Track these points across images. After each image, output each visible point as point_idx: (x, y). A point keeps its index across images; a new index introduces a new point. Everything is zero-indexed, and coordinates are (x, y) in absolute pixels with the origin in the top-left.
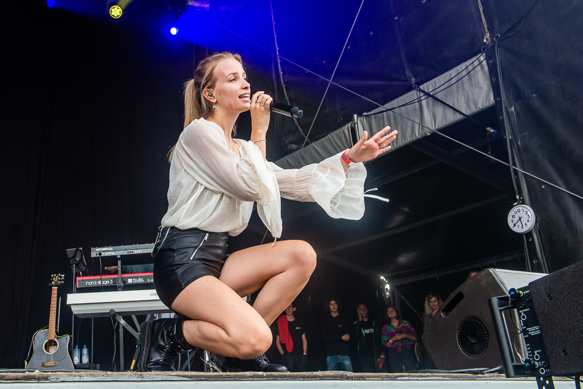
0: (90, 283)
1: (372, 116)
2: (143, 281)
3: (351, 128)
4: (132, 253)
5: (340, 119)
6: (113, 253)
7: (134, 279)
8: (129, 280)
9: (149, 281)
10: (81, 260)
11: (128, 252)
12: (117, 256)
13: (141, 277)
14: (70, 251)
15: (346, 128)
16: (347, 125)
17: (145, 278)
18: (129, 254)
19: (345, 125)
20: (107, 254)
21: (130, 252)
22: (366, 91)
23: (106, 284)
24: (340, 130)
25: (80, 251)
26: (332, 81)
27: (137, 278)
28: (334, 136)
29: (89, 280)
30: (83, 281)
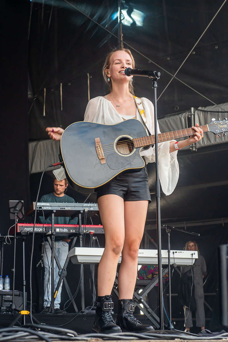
0: (28, 229)
1: (209, 112)
2: (67, 231)
3: (188, 117)
4: (63, 209)
5: (177, 108)
6: (50, 208)
7: (60, 229)
8: (57, 229)
9: (71, 231)
10: (21, 210)
11: (61, 208)
12: (53, 210)
13: (66, 228)
14: (13, 202)
15: (183, 117)
16: (184, 114)
17: (69, 229)
18: (62, 209)
19: (182, 113)
20: (45, 208)
21: (63, 208)
22: (205, 91)
23: (40, 231)
24: (177, 117)
25: (22, 203)
26: (175, 76)
27: (63, 228)
28: (170, 120)
29: (27, 227)
30: (22, 227)
